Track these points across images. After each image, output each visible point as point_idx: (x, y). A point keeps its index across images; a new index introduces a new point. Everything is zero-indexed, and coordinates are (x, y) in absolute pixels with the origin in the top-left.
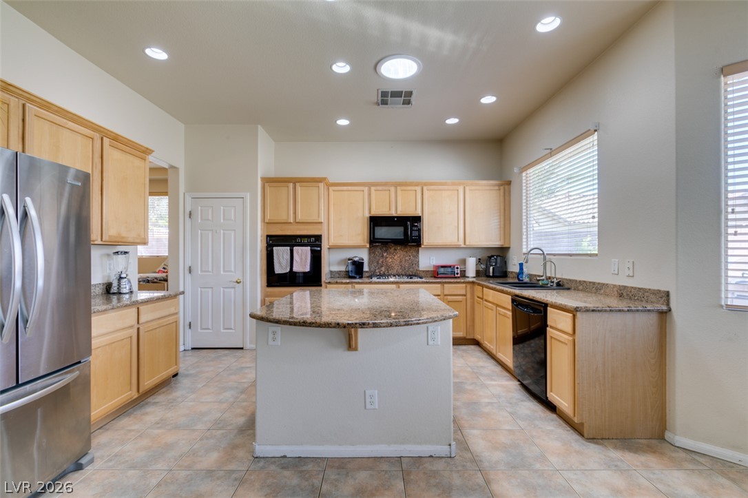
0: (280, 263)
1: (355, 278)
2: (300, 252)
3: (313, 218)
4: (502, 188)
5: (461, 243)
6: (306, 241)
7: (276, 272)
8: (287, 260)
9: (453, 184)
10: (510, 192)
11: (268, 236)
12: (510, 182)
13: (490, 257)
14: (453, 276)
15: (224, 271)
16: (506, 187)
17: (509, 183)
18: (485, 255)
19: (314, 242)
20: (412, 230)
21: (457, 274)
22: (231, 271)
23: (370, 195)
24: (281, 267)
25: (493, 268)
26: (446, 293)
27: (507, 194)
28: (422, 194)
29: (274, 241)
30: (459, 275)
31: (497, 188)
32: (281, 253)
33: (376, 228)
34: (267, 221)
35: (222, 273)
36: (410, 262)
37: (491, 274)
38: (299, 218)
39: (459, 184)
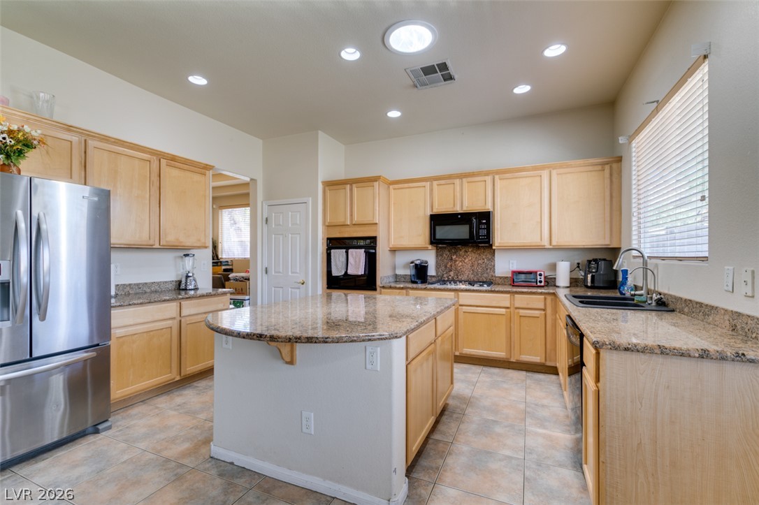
0: (336, 265)
1: (416, 283)
2: (354, 254)
3: (368, 220)
4: (607, 168)
5: (546, 243)
6: (362, 243)
7: (333, 275)
8: (342, 262)
9: (535, 168)
10: (620, 172)
11: (328, 239)
12: (621, 157)
13: (589, 262)
14: (534, 284)
15: (292, 273)
16: (615, 166)
17: (619, 159)
18: (582, 259)
19: (369, 245)
20: (479, 229)
21: (540, 282)
22: (297, 273)
23: (431, 190)
24: (337, 271)
25: (593, 277)
26: (517, 305)
27: (615, 175)
28: (494, 185)
29: (334, 243)
30: (542, 284)
31: (600, 167)
32: (339, 255)
33: (438, 228)
34: (327, 224)
35: (290, 274)
36: (484, 266)
37: (589, 284)
38: (356, 219)
39: (543, 168)
